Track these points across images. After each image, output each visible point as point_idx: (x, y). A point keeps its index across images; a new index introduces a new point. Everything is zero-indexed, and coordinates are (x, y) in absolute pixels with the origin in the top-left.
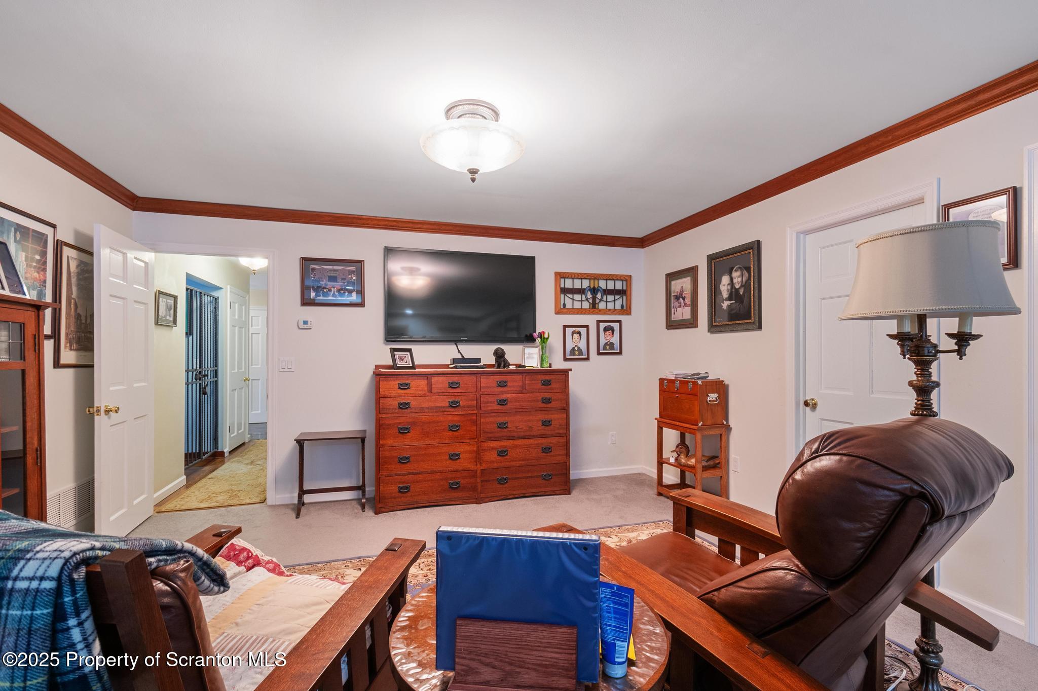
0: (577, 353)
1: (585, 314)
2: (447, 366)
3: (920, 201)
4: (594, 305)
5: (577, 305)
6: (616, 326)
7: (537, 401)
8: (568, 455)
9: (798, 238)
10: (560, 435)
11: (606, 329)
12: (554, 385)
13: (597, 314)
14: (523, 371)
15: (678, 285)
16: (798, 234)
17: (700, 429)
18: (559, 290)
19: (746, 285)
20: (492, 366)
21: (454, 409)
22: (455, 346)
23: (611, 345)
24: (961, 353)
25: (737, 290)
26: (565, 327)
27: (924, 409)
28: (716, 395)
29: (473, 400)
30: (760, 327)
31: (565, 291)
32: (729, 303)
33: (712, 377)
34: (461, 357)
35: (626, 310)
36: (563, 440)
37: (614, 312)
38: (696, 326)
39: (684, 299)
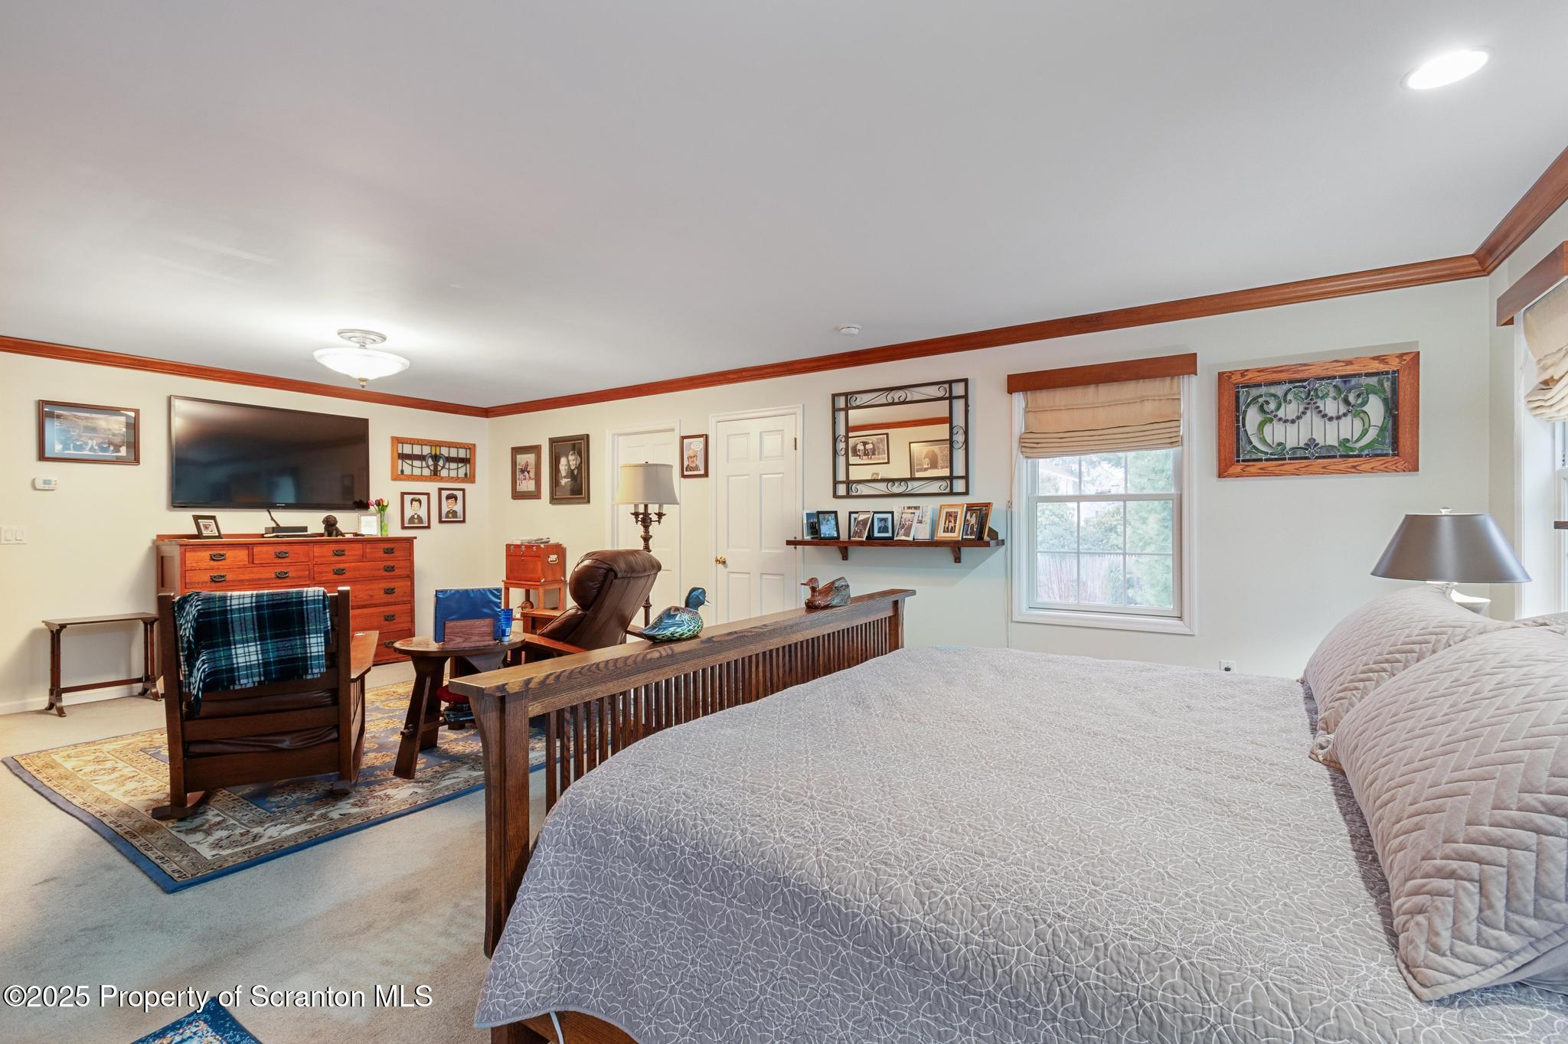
0: (416, 521)
1: (425, 481)
2: (262, 536)
3: (673, 430)
4: (435, 473)
5: (417, 472)
6: (459, 494)
7: (379, 569)
8: (412, 621)
9: (613, 438)
10: (404, 603)
11: (448, 497)
12: (396, 553)
13: (439, 481)
14: (360, 540)
15: (522, 459)
16: (614, 435)
17: (542, 585)
18: (396, 456)
19: (579, 467)
20: (322, 535)
21: (280, 581)
22: (267, 514)
23: (455, 514)
24: (659, 522)
25: (572, 471)
26: (403, 494)
27: (647, 548)
28: (556, 556)
29: (305, 570)
30: (589, 502)
31: (403, 457)
32: (566, 480)
33: (552, 541)
34: (275, 525)
35: (470, 478)
36: (409, 606)
37: (457, 479)
38: (540, 498)
39: (528, 472)
